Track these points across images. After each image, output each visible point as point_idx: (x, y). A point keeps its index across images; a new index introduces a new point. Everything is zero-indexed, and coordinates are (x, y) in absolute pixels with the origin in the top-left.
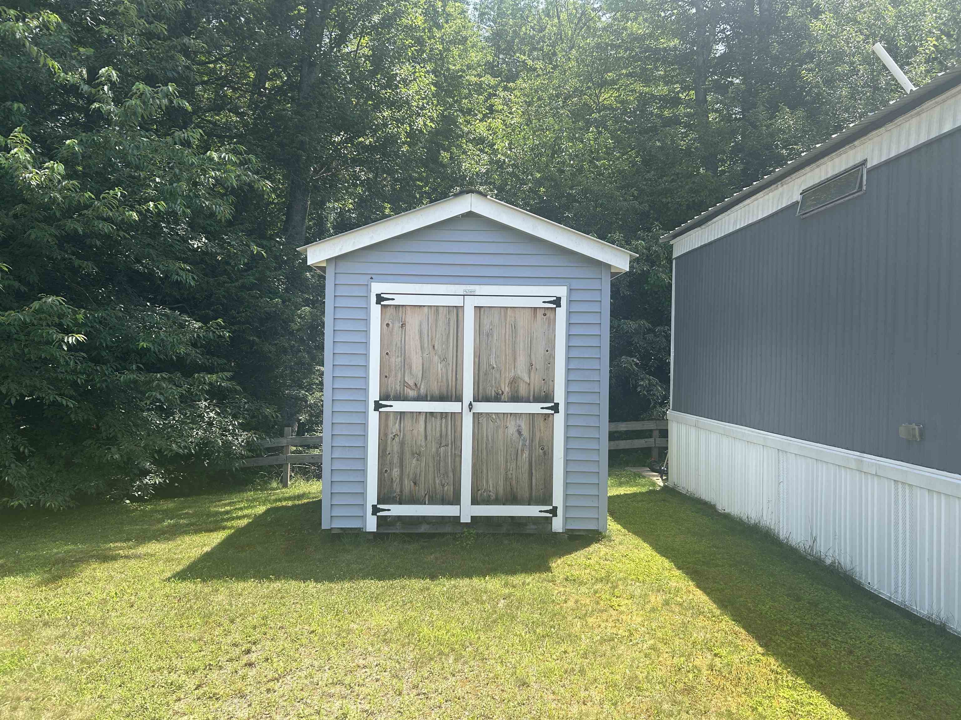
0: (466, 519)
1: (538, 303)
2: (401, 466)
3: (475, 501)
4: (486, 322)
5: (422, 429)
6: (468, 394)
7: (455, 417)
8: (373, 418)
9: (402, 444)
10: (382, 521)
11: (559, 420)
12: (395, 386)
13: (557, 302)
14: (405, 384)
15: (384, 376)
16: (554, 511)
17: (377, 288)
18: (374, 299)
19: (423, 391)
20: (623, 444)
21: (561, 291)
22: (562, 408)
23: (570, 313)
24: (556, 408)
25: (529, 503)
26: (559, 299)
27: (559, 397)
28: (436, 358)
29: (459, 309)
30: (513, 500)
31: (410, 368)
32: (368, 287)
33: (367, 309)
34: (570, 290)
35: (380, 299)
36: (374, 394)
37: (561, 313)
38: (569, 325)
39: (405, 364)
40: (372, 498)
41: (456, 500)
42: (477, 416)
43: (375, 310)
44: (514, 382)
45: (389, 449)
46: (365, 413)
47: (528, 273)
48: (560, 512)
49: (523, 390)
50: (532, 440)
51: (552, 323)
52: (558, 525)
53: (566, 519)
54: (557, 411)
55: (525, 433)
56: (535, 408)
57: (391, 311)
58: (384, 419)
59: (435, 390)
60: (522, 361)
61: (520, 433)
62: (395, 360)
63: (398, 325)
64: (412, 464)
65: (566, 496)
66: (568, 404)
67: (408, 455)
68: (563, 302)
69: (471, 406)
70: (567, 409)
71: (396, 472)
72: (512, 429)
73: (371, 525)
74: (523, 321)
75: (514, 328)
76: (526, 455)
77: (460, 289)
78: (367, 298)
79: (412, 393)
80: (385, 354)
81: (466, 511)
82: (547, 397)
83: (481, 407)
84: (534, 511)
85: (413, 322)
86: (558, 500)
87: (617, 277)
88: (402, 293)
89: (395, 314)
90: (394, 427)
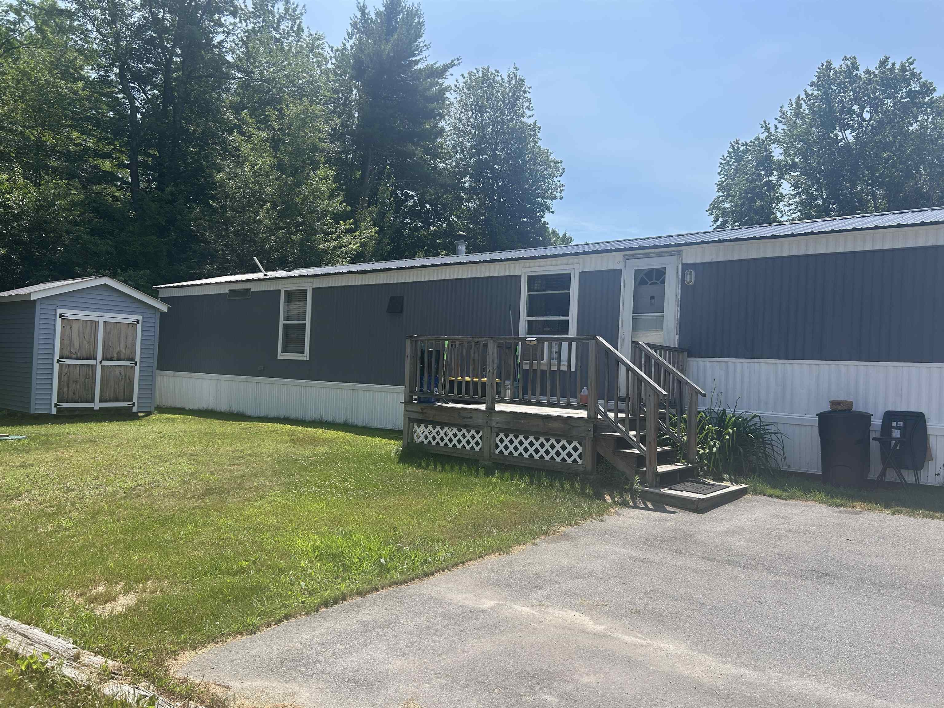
0: (96, 408)
1: (130, 322)
2: (68, 387)
3: (101, 401)
4: (108, 328)
5: (78, 372)
6: (99, 357)
7: (94, 367)
8: (56, 366)
9: (69, 377)
10: (59, 410)
11: (137, 368)
12: (66, 353)
13: (138, 322)
14: (71, 352)
15: (61, 349)
16: (133, 405)
17: (60, 311)
18: (58, 316)
19: (79, 355)
21: (140, 318)
22: (138, 364)
23: (143, 326)
24: (136, 364)
25: (123, 401)
26: (139, 320)
27: (138, 359)
28: (85, 342)
29: (96, 323)
30: (117, 400)
31: (74, 345)
32: (56, 311)
33: (55, 320)
34: (143, 318)
35: (61, 316)
36: (57, 356)
37: (139, 326)
38: (142, 331)
39: (71, 343)
40: (55, 400)
41: (93, 401)
42: (103, 366)
43: (59, 321)
44: (119, 353)
45: (62, 380)
46: (52, 364)
47: (124, 309)
48: (136, 404)
49: (122, 356)
50: (125, 376)
51: (136, 330)
52: (135, 409)
53: (138, 407)
54: (136, 365)
55: (123, 373)
56: (128, 363)
57: (66, 321)
58: (61, 366)
59: (84, 354)
60: (122, 346)
61: (121, 374)
62: (66, 342)
63: (68, 327)
64: (73, 386)
65: (139, 398)
66: (141, 362)
67: (71, 382)
68: (140, 322)
69: (101, 362)
70: (140, 364)
71: (65, 389)
72: (117, 372)
73: (54, 411)
74: (123, 328)
75: (120, 331)
76: (123, 382)
77: (98, 314)
78: (55, 315)
79: (74, 356)
80: (62, 339)
81: (97, 405)
82: (132, 359)
83: (105, 363)
84: (125, 404)
85: (75, 326)
86: (135, 400)
87: (162, 314)
88: (71, 314)
89: (67, 323)
90: (65, 370)
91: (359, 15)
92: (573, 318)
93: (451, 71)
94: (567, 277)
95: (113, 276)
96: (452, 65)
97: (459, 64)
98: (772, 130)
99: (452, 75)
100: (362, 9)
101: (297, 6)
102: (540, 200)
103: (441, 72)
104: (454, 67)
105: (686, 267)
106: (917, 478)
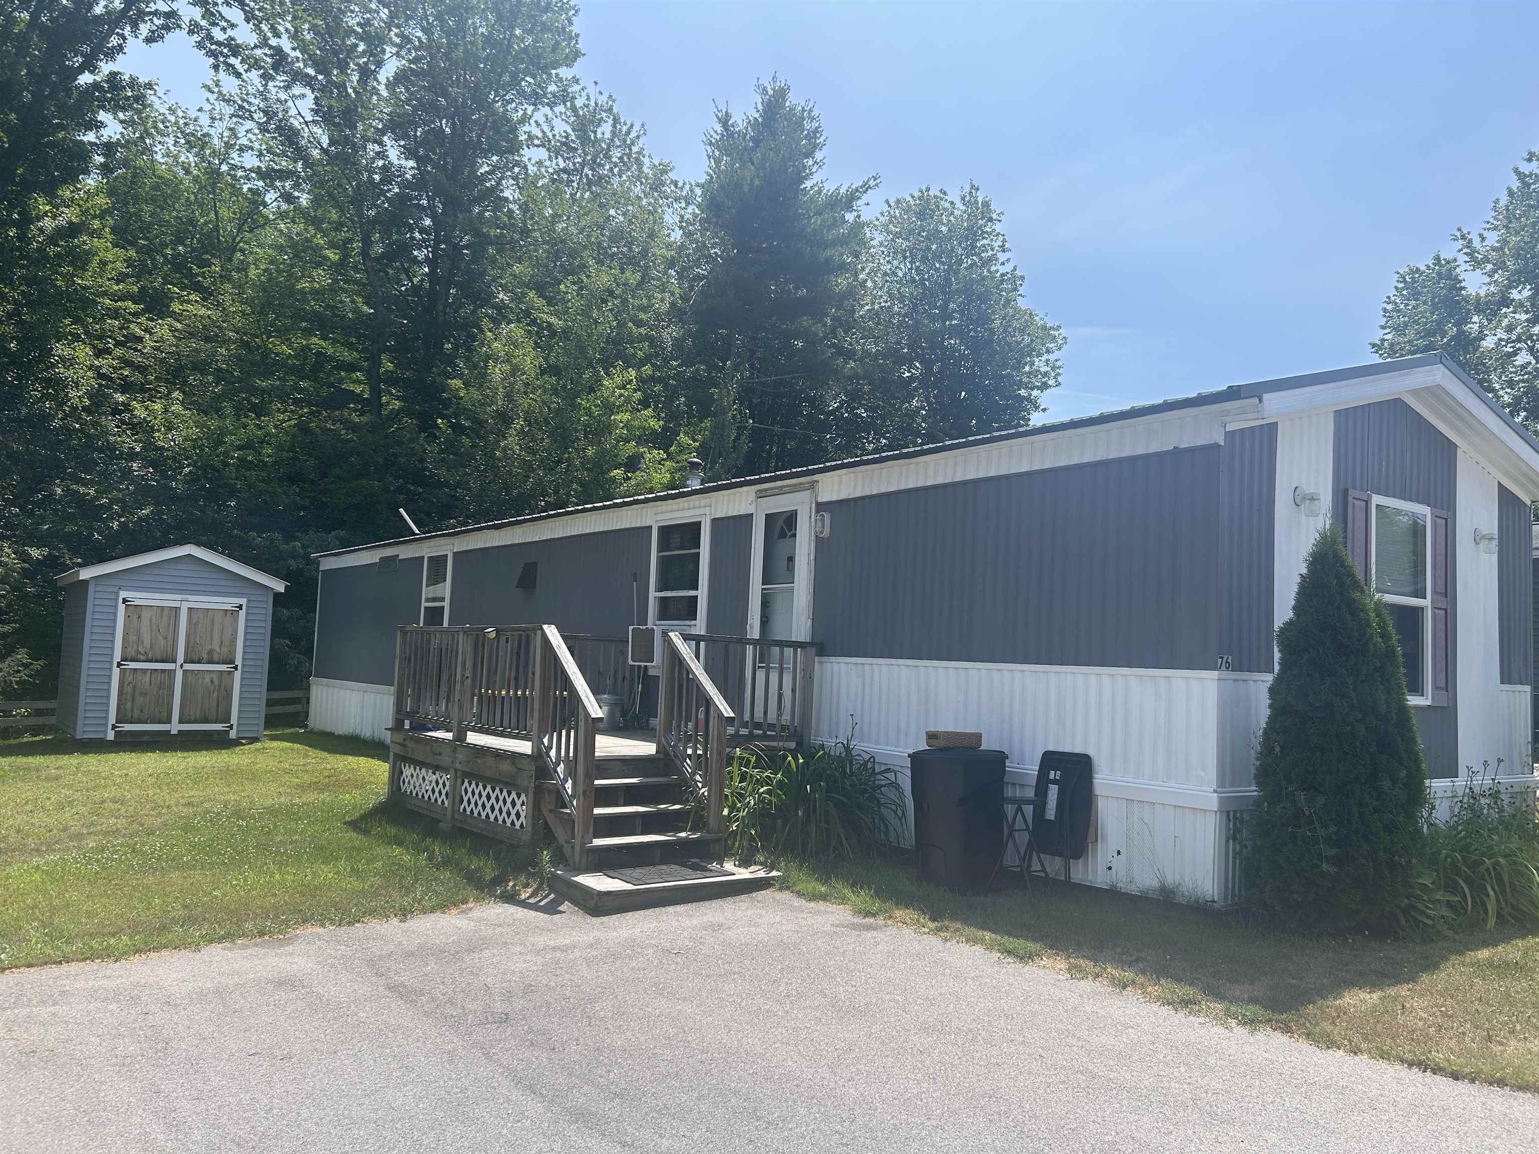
0: (174, 732)
1: (229, 607)
2: (133, 701)
3: (181, 722)
4: (194, 616)
5: (148, 679)
6: (180, 658)
7: (172, 673)
8: (116, 672)
9: (134, 687)
10: (118, 734)
11: (238, 675)
12: (131, 652)
13: (240, 607)
14: (138, 652)
15: (124, 647)
16: (231, 727)
17: (123, 594)
18: (121, 601)
19: (150, 656)
20: (277, 709)
21: (243, 601)
22: (239, 668)
23: (247, 613)
24: (236, 668)
25: (216, 722)
26: (241, 605)
27: (239, 661)
28: (160, 638)
29: (177, 610)
30: (206, 721)
31: (143, 643)
32: (117, 594)
33: (116, 607)
34: (249, 601)
35: (125, 601)
36: (117, 657)
37: (242, 613)
38: (247, 620)
39: (139, 640)
40: (112, 720)
41: (168, 721)
42: (185, 672)
43: (121, 608)
44: (210, 652)
45: (125, 691)
46: (111, 669)
47: (220, 590)
48: (235, 727)
49: (216, 657)
50: (220, 686)
51: (236, 619)
52: (233, 734)
53: (238, 731)
54: (237, 669)
55: (216, 682)
56: (223, 667)
57: (130, 608)
58: (123, 673)
59: (159, 657)
60: (216, 640)
61: (212, 682)
62: (132, 638)
63: (136, 616)
64: (140, 700)
65: (239, 718)
66: (243, 665)
67: (137, 694)
68: (244, 607)
69: (181, 666)
70: (242, 668)
71: (129, 705)
72: (207, 680)
73: (111, 736)
74: (218, 618)
75: (213, 622)
76: (215, 695)
77: (179, 597)
78: (117, 599)
79: (142, 658)
80: (125, 634)
81: (175, 727)
82: (231, 661)
83: (188, 667)
84: (218, 727)
85: (146, 615)
86: (234, 720)
87: (277, 595)
88: (139, 598)
89: (133, 610)
90: (129, 678)
91: (719, 128)
92: (702, 593)
93: (865, 198)
94: (695, 527)
95: (198, 544)
96: (866, 187)
97: (877, 185)
99: (868, 204)
100: (725, 121)
101: (632, 126)
102: (1023, 392)
103: (849, 200)
104: (870, 191)
105: (821, 507)
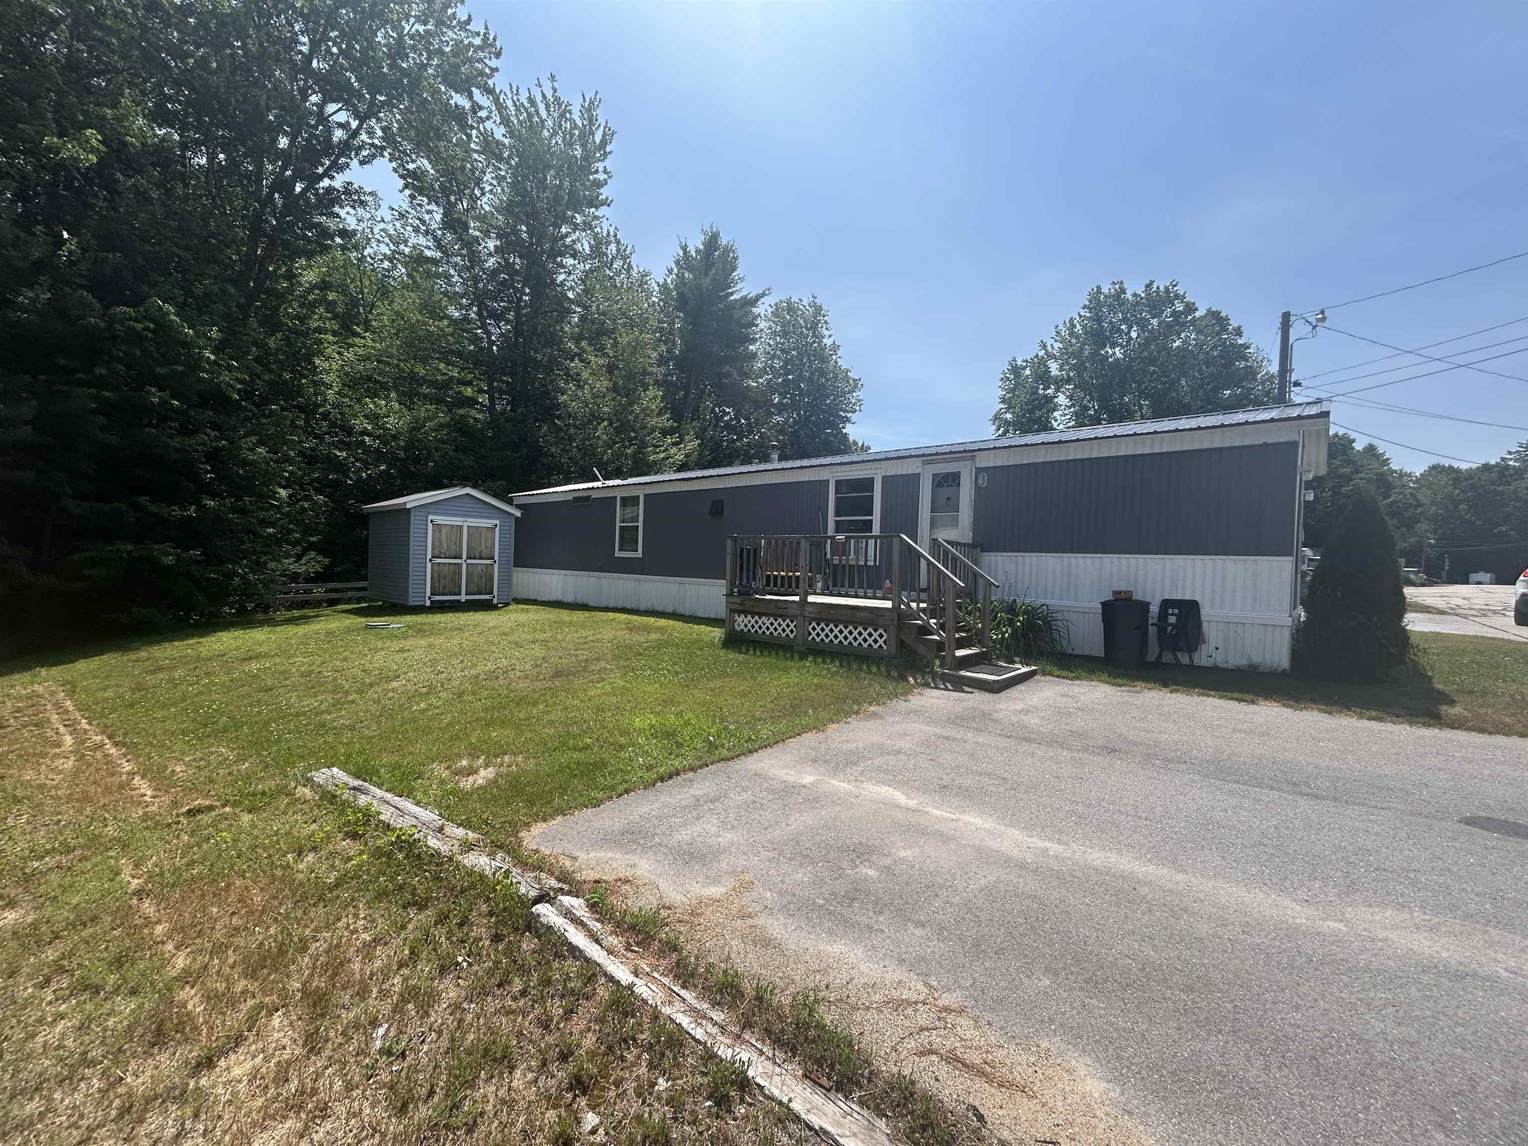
0: (463, 600)
1: (490, 526)
2: (439, 582)
3: (466, 594)
4: (471, 531)
5: (447, 569)
6: (465, 556)
7: (460, 565)
8: (429, 565)
9: (439, 574)
10: (432, 602)
11: (496, 566)
12: (437, 553)
13: (496, 526)
14: (441, 553)
15: (433, 550)
16: (494, 597)
17: (430, 517)
18: (429, 521)
19: (447, 555)
21: (497, 522)
23: (500, 530)
25: (485, 594)
27: (496, 558)
28: (452, 544)
29: (461, 527)
30: (480, 594)
31: (443, 547)
32: (427, 517)
33: (427, 525)
34: (500, 522)
35: (432, 521)
36: (429, 556)
37: (497, 529)
38: (500, 534)
39: (441, 545)
40: (428, 594)
41: (460, 594)
42: (468, 564)
43: (430, 525)
44: (480, 553)
45: (434, 576)
46: (426, 563)
47: (484, 515)
48: (496, 597)
49: (484, 556)
50: (486, 573)
51: (494, 533)
52: (495, 601)
53: (498, 599)
54: (496, 563)
55: (485, 570)
56: (488, 562)
57: (435, 526)
58: (433, 564)
59: (452, 555)
60: (483, 546)
62: (437, 544)
63: (438, 531)
64: (443, 582)
65: (498, 591)
66: (499, 560)
67: (442, 578)
68: (498, 526)
69: (466, 561)
70: (499, 562)
71: (437, 584)
72: (480, 569)
73: (428, 604)
74: (484, 532)
75: (481, 534)
76: (485, 578)
77: (462, 519)
78: (427, 521)
79: (443, 556)
80: (433, 542)
81: (463, 598)
82: (492, 558)
83: (469, 561)
84: (487, 597)
85: (444, 530)
86: (495, 593)
87: (517, 518)
88: (440, 519)
89: (437, 527)
90: (436, 568)
91: (681, 253)
92: (876, 518)
93: (762, 300)
94: (871, 480)
95: (475, 486)
96: (763, 295)
97: (770, 294)
98: (1049, 348)
99: (762, 304)
100: (684, 248)
102: (842, 413)
103: (754, 302)
104: (766, 297)
105: (979, 470)
106: (1191, 659)
